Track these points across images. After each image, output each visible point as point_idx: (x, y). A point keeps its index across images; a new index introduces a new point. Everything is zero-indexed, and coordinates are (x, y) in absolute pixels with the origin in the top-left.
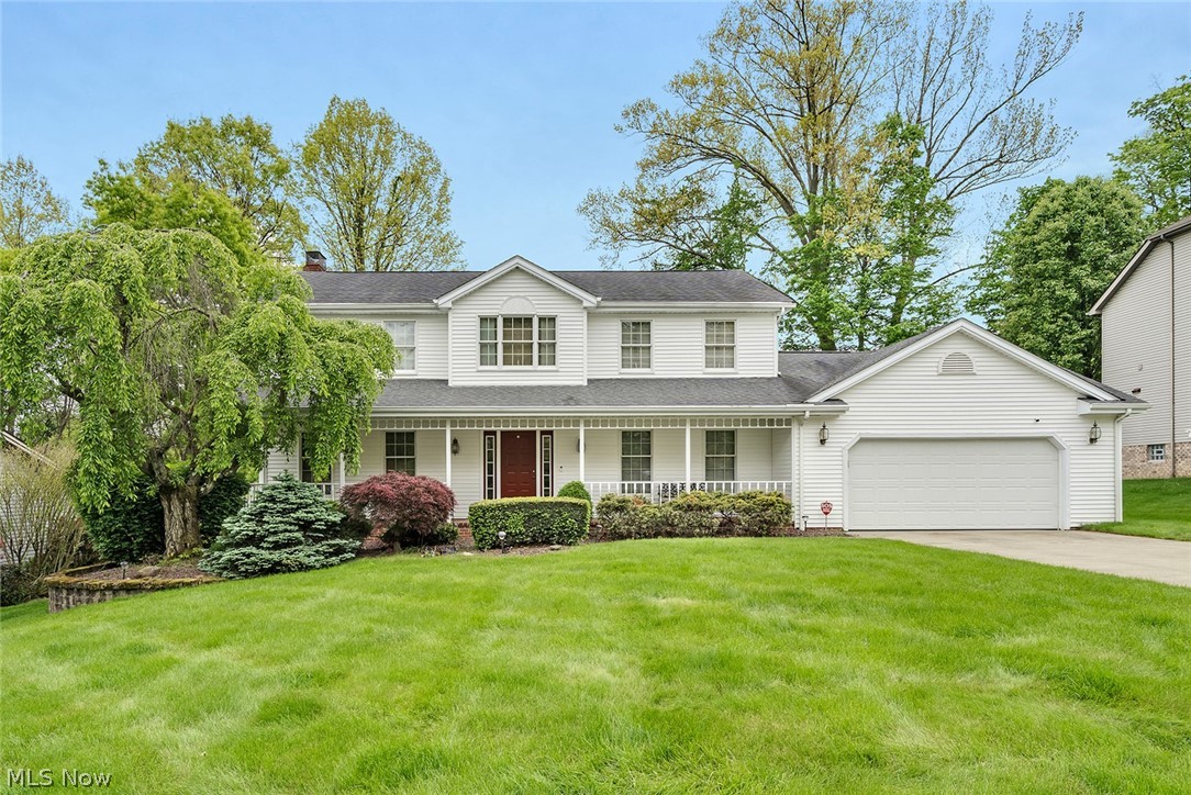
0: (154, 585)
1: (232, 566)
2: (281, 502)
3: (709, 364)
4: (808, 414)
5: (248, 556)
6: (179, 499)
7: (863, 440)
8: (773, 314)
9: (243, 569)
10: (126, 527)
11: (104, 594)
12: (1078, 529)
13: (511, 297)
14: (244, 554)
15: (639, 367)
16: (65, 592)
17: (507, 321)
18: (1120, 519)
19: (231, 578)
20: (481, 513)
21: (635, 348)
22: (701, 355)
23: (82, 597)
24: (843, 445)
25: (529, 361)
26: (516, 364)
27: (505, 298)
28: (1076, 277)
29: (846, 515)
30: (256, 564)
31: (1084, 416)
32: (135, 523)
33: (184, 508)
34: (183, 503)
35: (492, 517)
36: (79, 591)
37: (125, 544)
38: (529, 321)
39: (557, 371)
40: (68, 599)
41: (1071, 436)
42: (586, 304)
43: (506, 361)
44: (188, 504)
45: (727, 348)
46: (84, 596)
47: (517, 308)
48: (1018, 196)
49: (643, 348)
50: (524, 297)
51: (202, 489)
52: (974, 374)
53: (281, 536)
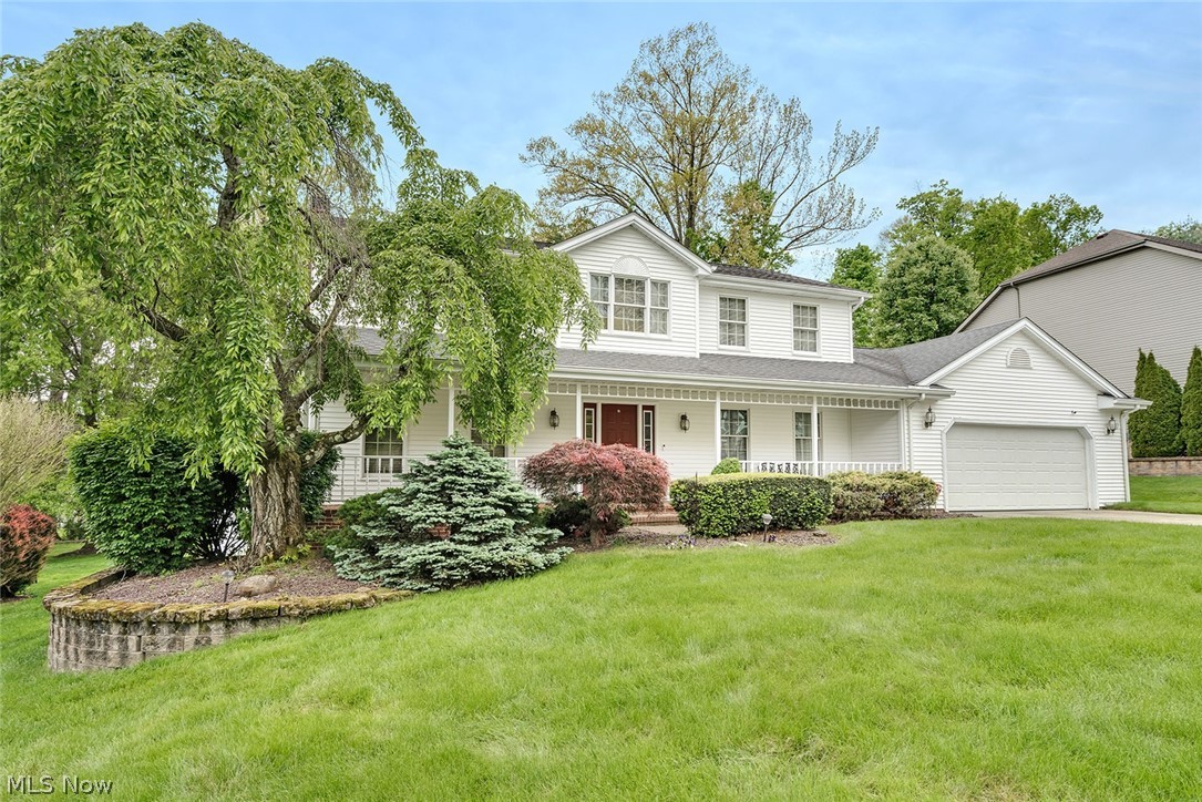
0: (305, 609)
1: (424, 571)
2: (469, 476)
3: (796, 348)
4: (923, 396)
5: (449, 555)
6: (280, 472)
7: (957, 425)
8: (848, 303)
9: (443, 575)
10: (167, 515)
11: (208, 629)
12: (1104, 508)
13: (624, 256)
14: (444, 553)
15: (734, 344)
16: (115, 630)
17: (619, 281)
18: (1129, 500)
19: (420, 589)
20: (721, 491)
21: (729, 324)
22: (790, 338)
23: (159, 637)
24: (942, 429)
25: (640, 326)
26: (626, 330)
27: (619, 257)
28: (937, 312)
29: (947, 497)
30: (465, 566)
31: (1104, 411)
32: (180, 509)
33: (285, 485)
34: (285, 477)
35: (735, 497)
36: (153, 627)
37: (161, 542)
38: (640, 283)
39: (670, 341)
40: (123, 641)
41: (1095, 427)
42: (701, 272)
43: (618, 326)
44: (292, 479)
45: (810, 332)
46: (164, 634)
47: (632, 269)
48: (836, 254)
49: (738, 325)
50: (638, 258)
51: (308, 458)
52: (1031, 369)
53: (491, 523)
